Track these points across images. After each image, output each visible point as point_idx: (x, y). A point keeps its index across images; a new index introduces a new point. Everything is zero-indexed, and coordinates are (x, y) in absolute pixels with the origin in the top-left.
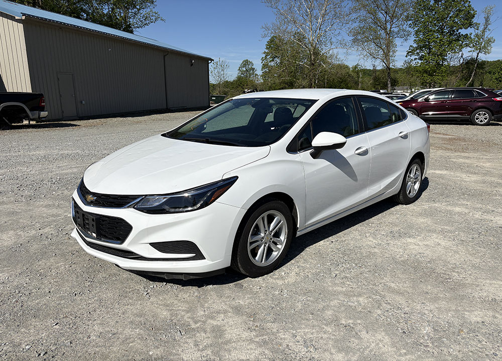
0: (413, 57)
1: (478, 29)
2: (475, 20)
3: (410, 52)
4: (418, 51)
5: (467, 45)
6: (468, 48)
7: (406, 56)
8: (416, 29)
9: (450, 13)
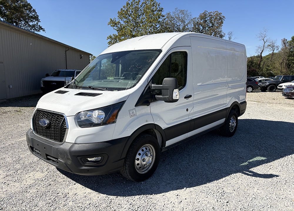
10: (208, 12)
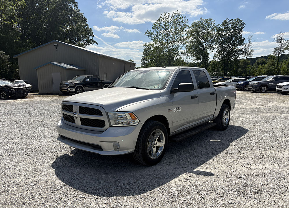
0: (216, 59)
1: (246, 46)
2: (244, 42)
3: (215, 57)
4: (219, 56)
5: (241, 54)
6: (242, 55)
7: (213, 59)
8: (217, 46)
9: (232, 39)
10: (229, 20)
